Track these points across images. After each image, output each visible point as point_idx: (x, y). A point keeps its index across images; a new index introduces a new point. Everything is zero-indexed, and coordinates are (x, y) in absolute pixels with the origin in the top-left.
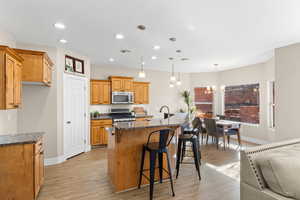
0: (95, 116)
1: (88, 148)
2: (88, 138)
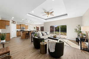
0: (17, 31)
1: (16, 36)
2: (16, 35)
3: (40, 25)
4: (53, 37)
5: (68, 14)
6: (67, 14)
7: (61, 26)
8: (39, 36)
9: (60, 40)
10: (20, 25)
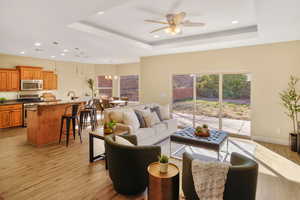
3: (117, 66)
4: (197, 135)
5: (259, 28)
6: (253, 28)
7: (225, 76)
8: (128, 129)
9: (233, 149)
10: (18, 68)
